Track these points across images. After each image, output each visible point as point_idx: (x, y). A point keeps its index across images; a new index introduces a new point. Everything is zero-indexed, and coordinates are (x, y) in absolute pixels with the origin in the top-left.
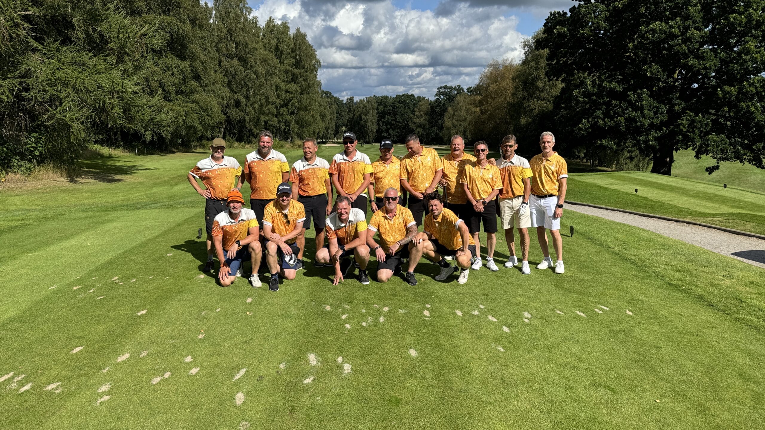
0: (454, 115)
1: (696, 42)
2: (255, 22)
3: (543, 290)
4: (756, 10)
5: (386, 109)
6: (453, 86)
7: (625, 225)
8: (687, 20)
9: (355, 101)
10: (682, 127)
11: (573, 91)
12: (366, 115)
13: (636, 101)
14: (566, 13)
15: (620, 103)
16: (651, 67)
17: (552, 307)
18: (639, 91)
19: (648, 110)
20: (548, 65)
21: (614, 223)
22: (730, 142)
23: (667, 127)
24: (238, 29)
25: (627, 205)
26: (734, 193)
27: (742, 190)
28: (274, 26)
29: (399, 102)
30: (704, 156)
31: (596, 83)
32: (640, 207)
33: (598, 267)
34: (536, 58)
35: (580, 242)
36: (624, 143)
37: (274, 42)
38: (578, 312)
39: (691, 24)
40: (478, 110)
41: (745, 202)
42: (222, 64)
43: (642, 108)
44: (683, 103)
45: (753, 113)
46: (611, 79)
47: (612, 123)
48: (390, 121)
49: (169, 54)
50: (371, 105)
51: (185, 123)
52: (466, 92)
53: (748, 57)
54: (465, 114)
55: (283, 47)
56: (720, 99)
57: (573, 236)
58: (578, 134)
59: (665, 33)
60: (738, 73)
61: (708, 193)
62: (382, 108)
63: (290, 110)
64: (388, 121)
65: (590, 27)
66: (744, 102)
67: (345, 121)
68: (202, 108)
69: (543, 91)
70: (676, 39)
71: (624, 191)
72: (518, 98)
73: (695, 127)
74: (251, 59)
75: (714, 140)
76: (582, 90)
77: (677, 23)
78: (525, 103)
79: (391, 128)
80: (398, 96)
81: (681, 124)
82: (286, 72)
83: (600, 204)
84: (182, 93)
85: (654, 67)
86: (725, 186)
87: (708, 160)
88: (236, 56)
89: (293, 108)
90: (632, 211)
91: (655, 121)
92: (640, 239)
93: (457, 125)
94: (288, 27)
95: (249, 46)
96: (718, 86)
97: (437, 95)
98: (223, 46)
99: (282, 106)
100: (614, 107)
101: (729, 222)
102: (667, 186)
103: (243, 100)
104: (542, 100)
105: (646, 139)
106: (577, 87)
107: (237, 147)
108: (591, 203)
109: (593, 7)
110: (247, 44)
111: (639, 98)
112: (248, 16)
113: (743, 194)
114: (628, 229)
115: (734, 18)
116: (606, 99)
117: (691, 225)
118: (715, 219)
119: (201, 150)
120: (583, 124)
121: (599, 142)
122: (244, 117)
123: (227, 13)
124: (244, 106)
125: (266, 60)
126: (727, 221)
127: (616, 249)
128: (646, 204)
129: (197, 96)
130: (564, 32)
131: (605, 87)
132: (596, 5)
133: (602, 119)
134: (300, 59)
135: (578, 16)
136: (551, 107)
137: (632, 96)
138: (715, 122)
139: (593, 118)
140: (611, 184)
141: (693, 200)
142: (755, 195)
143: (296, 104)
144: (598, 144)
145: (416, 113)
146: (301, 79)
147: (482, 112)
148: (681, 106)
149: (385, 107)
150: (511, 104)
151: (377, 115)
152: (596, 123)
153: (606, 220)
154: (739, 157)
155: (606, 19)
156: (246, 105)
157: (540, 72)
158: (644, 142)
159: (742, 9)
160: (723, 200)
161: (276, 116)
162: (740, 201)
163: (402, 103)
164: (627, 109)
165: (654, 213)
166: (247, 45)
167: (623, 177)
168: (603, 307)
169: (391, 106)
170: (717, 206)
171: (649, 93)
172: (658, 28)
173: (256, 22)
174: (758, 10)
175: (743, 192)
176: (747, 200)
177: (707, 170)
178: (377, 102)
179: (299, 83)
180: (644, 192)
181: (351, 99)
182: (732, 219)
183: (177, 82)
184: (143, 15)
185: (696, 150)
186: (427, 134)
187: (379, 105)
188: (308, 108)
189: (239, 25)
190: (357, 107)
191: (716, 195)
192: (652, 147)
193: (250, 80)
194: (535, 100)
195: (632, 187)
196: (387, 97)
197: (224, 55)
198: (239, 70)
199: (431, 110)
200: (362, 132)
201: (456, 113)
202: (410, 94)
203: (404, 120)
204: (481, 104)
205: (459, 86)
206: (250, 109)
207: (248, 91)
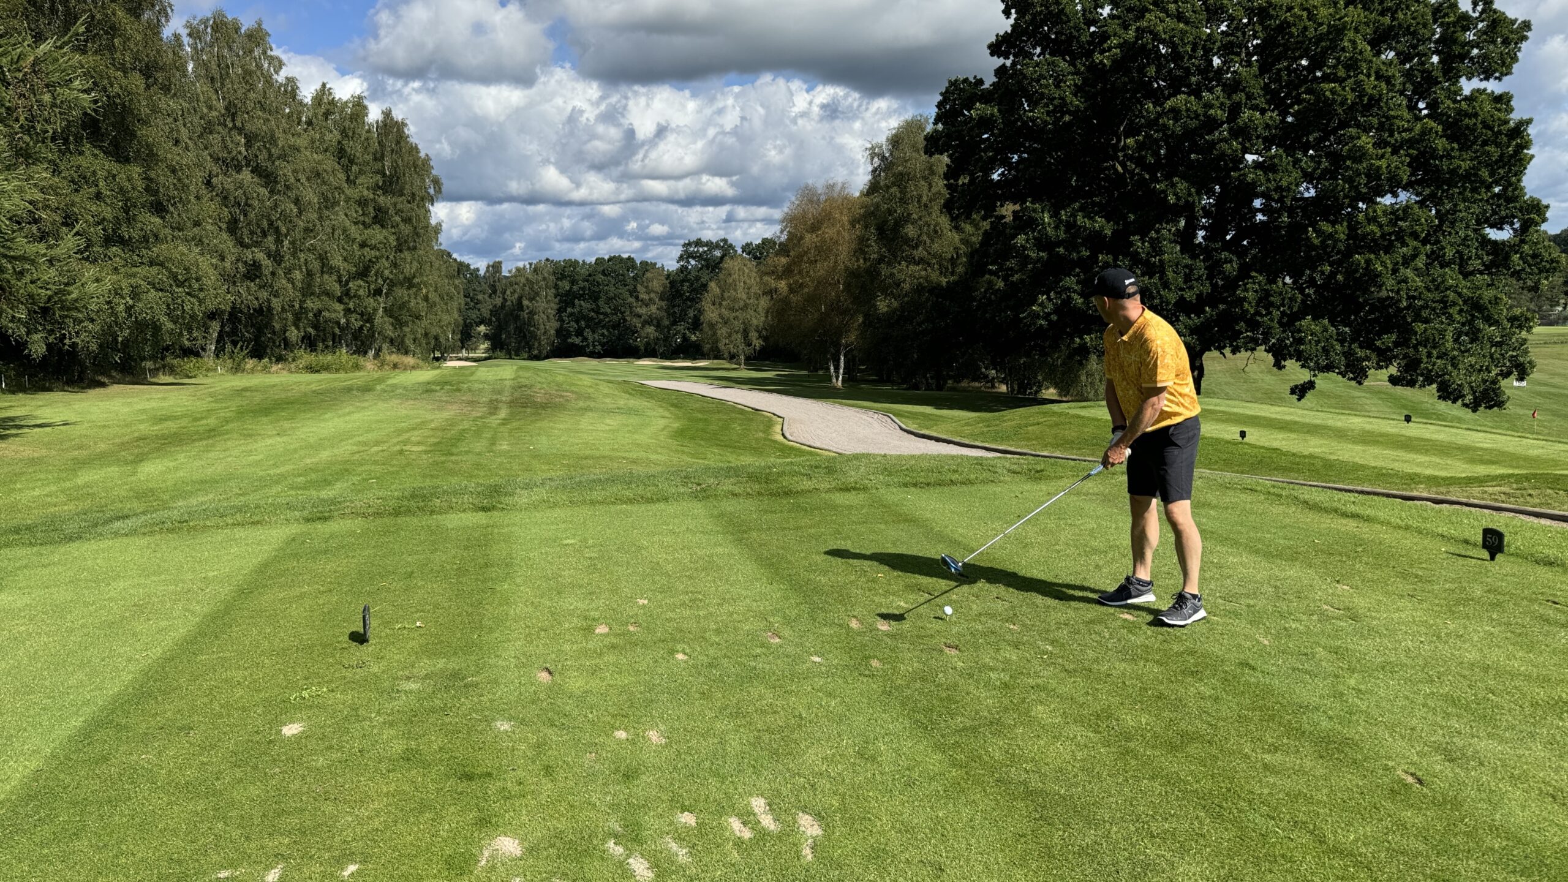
0: (722, 298)
2: (291, 89)
5: (575, 288)
6: (714, 241)
8: (1236, 92)
9: (505, 273)
10: (1246, 305)
11: (1014, 237)
12: (532, 299)
14: (984, 81)
15: (1116, 259)
18: (1153, 234)
20: (948, 186)
22: (1337, 334)
23: (1213, 306)
24: (250, 105)
26: (1438, 431)
28: (332, 102)
29: (603, 273)
30: (1288, 364)
31: (1061, 221)
34: (900, 180)
37: (333, 137)
39: (1244, 101)
40: (783, 285)
42: (214, 181)
43: (1161, 269)
44: (1235, 258)
45: (1380, 275)
48: (585, 312)
49: (87, 147)
50: (543, 279)
51: (130, 316)
52: (740, 252)
54: (744, 296)
55: (355, 148)
56: (1313, 247)
58: (1030, 325)
59: (1197, 116)
62: (565, 285)
63: (373, 286)
64: (580, 312)
65: (1046, 105)
66: (1359, 254)
67: (486, 314)
68: (174, 276)
70: (1217, 129)
72: (867, 260)
73: (1272, 304)
74: (285, 170)
75: (1310, 330)
76: (1032, 236)
78: (884, 270)
79: (588, 326)
80: (599, 261)
81: (1245, 299)
82: (362, 203)
84: (123, 242)
86: (1409, 420)
87: (1296, 372)
88: (247, 165)
89: (380, 281)
91: (1189, 296)
93: (729, 319)
94: (365, 108)
95: (281, 143)
96: (1309, 222)
97: (681, 258)
98: (214, 140)
99: (352, 277)
103: (267, 263)
104: (916, 263)
106: (1021, 229)
107: (253, 371)
109: (1049, 64)
110: (272, 136)
111: (1154, 249)
112: (275, 76)
115: (1330, 91)
116: (1084, 253)
119: (170, 379)
120: (1039, 305)
121: (1077, 340)
122: (269, 301)
123: (224, 68)
124: (269, 277)
125: (318, 174)
129: (161, 250)
130: (992, 115)
131: (1080, 227)
132: (1053, 62)
133: (1079, 294)
134: (394, 173)
135: (1019, 82)
137: (1140, 245)
139: (1059, 293)
143: (387, 272)
144: (1076, 346)
145: (641, 296)
146: (397, 219)
147: (792, 288)
148: (1235, 265)
149: (573, 282)
150: (853, 272)
151: (557, 300)
152: (1067, 302)
155: (1078, 90)
156: (273, 274)
157: (910, 207)
161: (341, 300)
163: (609, 275)
166: (273, 140)
169: (585, 280)
173: (293, 90)
177: (1293, 391)
178: (554, 273)
179: (392, 227)
181: (496, 267)
183: (109, 216)
185: (1274, 351)
186: (666, 339)
187: (558, 279)
188: (416, 280)
189: (252, 95)
190: (511, 284)
193: (284, 217)
194: (904, 263)
196: (576, 262)
197: (218, 160)
198: (255, 195)
199: (671, 288)
200: (525, 336)
201: (726, 295)
202: (625, 256)
203: (616, 310)
204: (788, 272)
205: (725, 240)
206: (284, 282)
207: (278, 241)
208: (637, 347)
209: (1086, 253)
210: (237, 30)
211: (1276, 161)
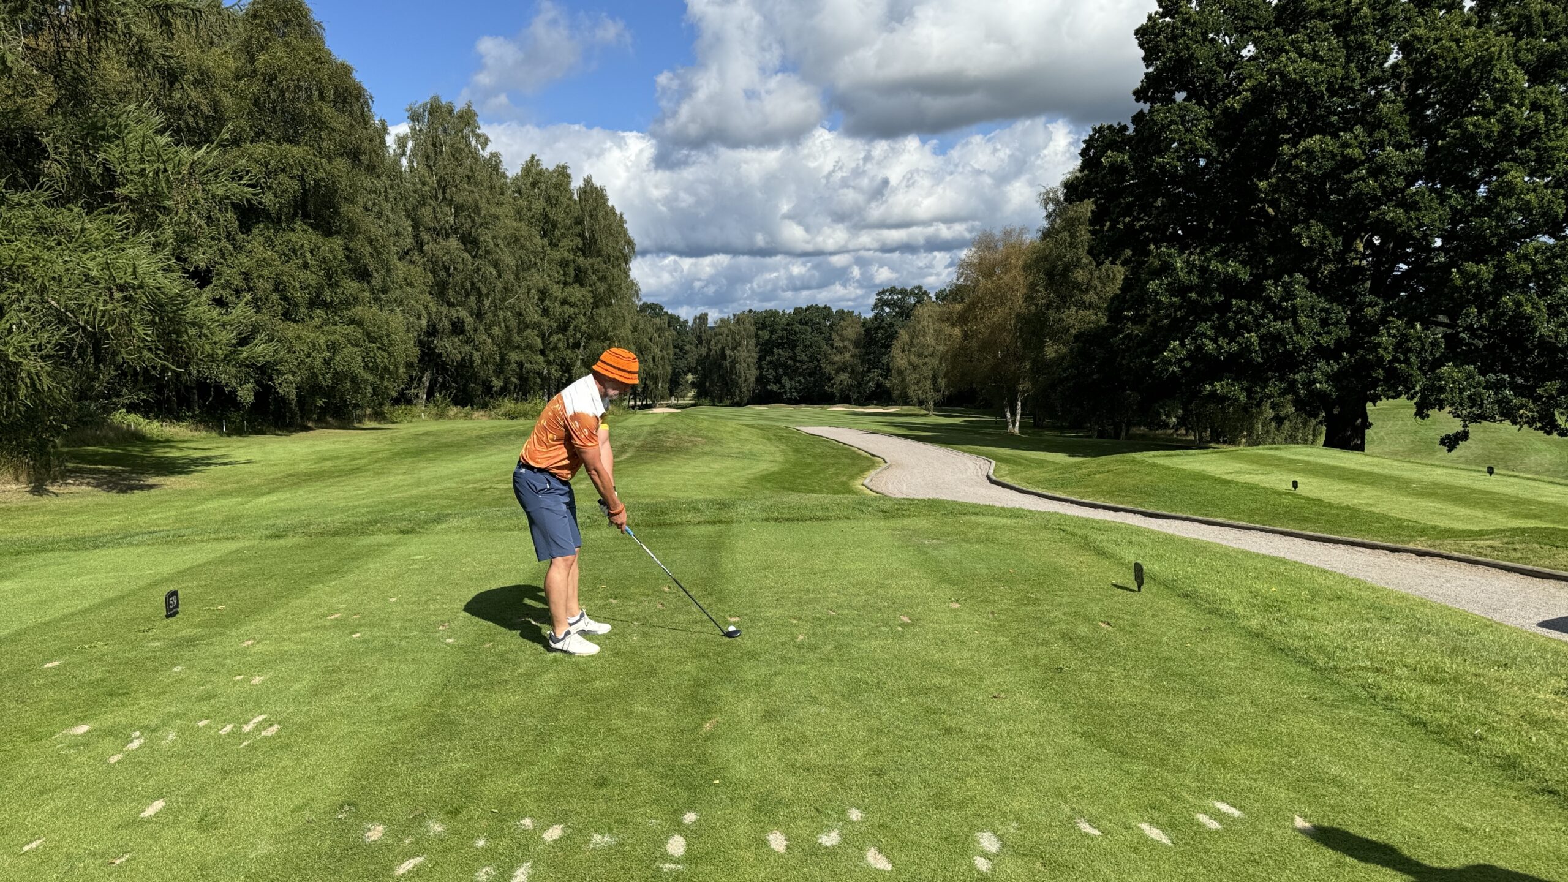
0: (912, 344)
1: (1399, 175)
2: (494, 164)
3: (1049, 749)
4: (1519, 107)
5: (774, 337)
6: (909, 289)
7: (1274, 559)
8: (1378, 130)
9: (711, 323)
10: (1380, 351)
11: (1147, 282)
12: (734, 349)
13: (1282, 299)
14: (1125, 128)
15: (1249, 304)
16: (1308, 228)
17: (1067, 810)
18: (1286, 278)
19: (1307, 317)
20: (1093, 232)
21: (1248, 554)
22: (1487, 381)
23: (1352, 353)
24: (458, 179)
25: (1275, 516)
26: (1513, 484)
27: (1529, 479)
28: (541, 173)
29: (800, 322)
30: (1433, 413)
31: (1194, 266)
32: (1306, 520)
33: (1208, 674)
34: (1070, 225)
35: (1160, 603)
36: (1263, 389)
37: (539, 204)
38: (1144, 826)
39: (1386, 138)
40: (957, 331)
41: (1541, 503)
42: (425, 248)
43: (1294, 312)
44: (1380, 301)
45: (1530, 318)
46: (1223, 257)
47: (1234, 347)
48: (783, 359)
49: (298, 225)
50: (745, 330)
51: (329, 368)
52: (934, 299)
53: (1511, 202)
54: (933, 343)
55: (558, 215)
56: (1456, 289)
57: (1143, 589)
58: (1162, 372)
59: (1333, 156)
60: (1493, 235)
61: (1456, 487)
62: (765, 335)
63: (571, 340)
64: (778, 360)
65: (1177, 150)
66: (1508, 295)
67: (693, 363)
68: (368, 335)
69: (1087, 291)
70: (1356, 168)
71: (1267, 485)
72: (1036, 305)
73: (1410, 350)
74: (485, 237)
75: (1452, 377)
76: (1166, 281)
77: (1356, 137)
78: (1052, 315)
79: (785, 374)
80: (798, 311)
81: (1379, 344)
82: (564, 264)
83: (1216, 516)
84: (326, 305)
85: (1315, 229)
86: (1491, 471)
87: (1445, 421)
88: (455, 233)
89: (579, 335)
90: (1288, 530)
91: (1325, 340)
92: (1315, 594)
93: (918, 366)
94: (569, 176)
95: (483, 212)
96: (1452, 263)
97: (876, 305)
98: (426, 212)
99: (554, 332)
100: (1237, 313)
101: (1515, 549)
102: (1360, 473)
103: (469, 320)
104: (1086, 308)
105: (1308, 377)
106: (1157, 274)
107: (455, 417)
108: (1195, 513)
109: (1181, 109)
110: (477, 206)
111: (1287, 293)
112: (481, 152)
113: (1533, 487)
114: (1282, 568)
115: (1474, 124)
116: (1217, 298)
117: (1427, 558)
118: (1480, 543)
119: (374, 424)
120: (1171, 351)
121: (1208, 387)
122: (471, 355)
123: (437, 146)
124: (472, 332)
125: (517, 240)
126: (1510, 546)
127: (1254, 623)
128: (1320, 514)
129: (359, 311)
130: (1123, 162)
131: (1213, 272)
132: (1185, 107)
133: (1211, 340)
134: (592, 236)
135: (1151, 128)
136: (1104, 321)
137: (1273, 290)
138: (1452, 340)
139: (1193, 338)
140: (1238, 472)
141: (1423, 503)
142: (1559, 488)
143: (584, 327)
144: (1206, 393)
145: (836, 344)
146: (594, 278)
147: (965, 335)
148: (1376, 308)
149: (772, 332)
150: (1024, 318)
151: (757, 349)
152: (1200, 348)
153: (1227, 548)
154: (1509, 413)
155: (1210, 133)
156: (475, 330)
157: (1080, 252)
158: (1303, 384)
159: (1490, 105)
160: (1492, 501)
161: (542, 352)
162: (1529, 502)
163: (806, 324)
164: (1263, 317)
165: (1339, 533)
166: (477, 209)
167: (1263, 456)
168: (1224, 807)
169: (784, 329)
170: (1480, 513)
171: (1306, 280)
172: (1318, 148)
173: (497, 164)
174: (1523, 105)
175: (1533, 483)
176: (1544, 499)
177: (1443, 442)
178: (756, 323)
179: (590, 285)
180: (1310, 487)
181: (703, 318)
182: (1521, 542)
183: (313, 283)
184: (243, 145)
185: (1416, 400)
186: (860, 385)
187: (759, 329)
188: (609, 334)
189: (460, 170)
190: (716, 335)
191: (1473, 491)
192: (1322, 396)
193: (484, 279)
194: (1073, 309)
195: (1284, 477)
196: (777, 312)
197: (428, 230)
198: (460, 260)
199: (866, 336)
200: (727, 384)
201: (915, 341)
202: (822, 305)
203: (812, 358)
204: (962, 319)
205: (920, 288)
206: (484, 337)
207: (479, 301)
208: (833, 394)
209: (1219, 298)
210: (451, 112)
211: (1417, 198)
